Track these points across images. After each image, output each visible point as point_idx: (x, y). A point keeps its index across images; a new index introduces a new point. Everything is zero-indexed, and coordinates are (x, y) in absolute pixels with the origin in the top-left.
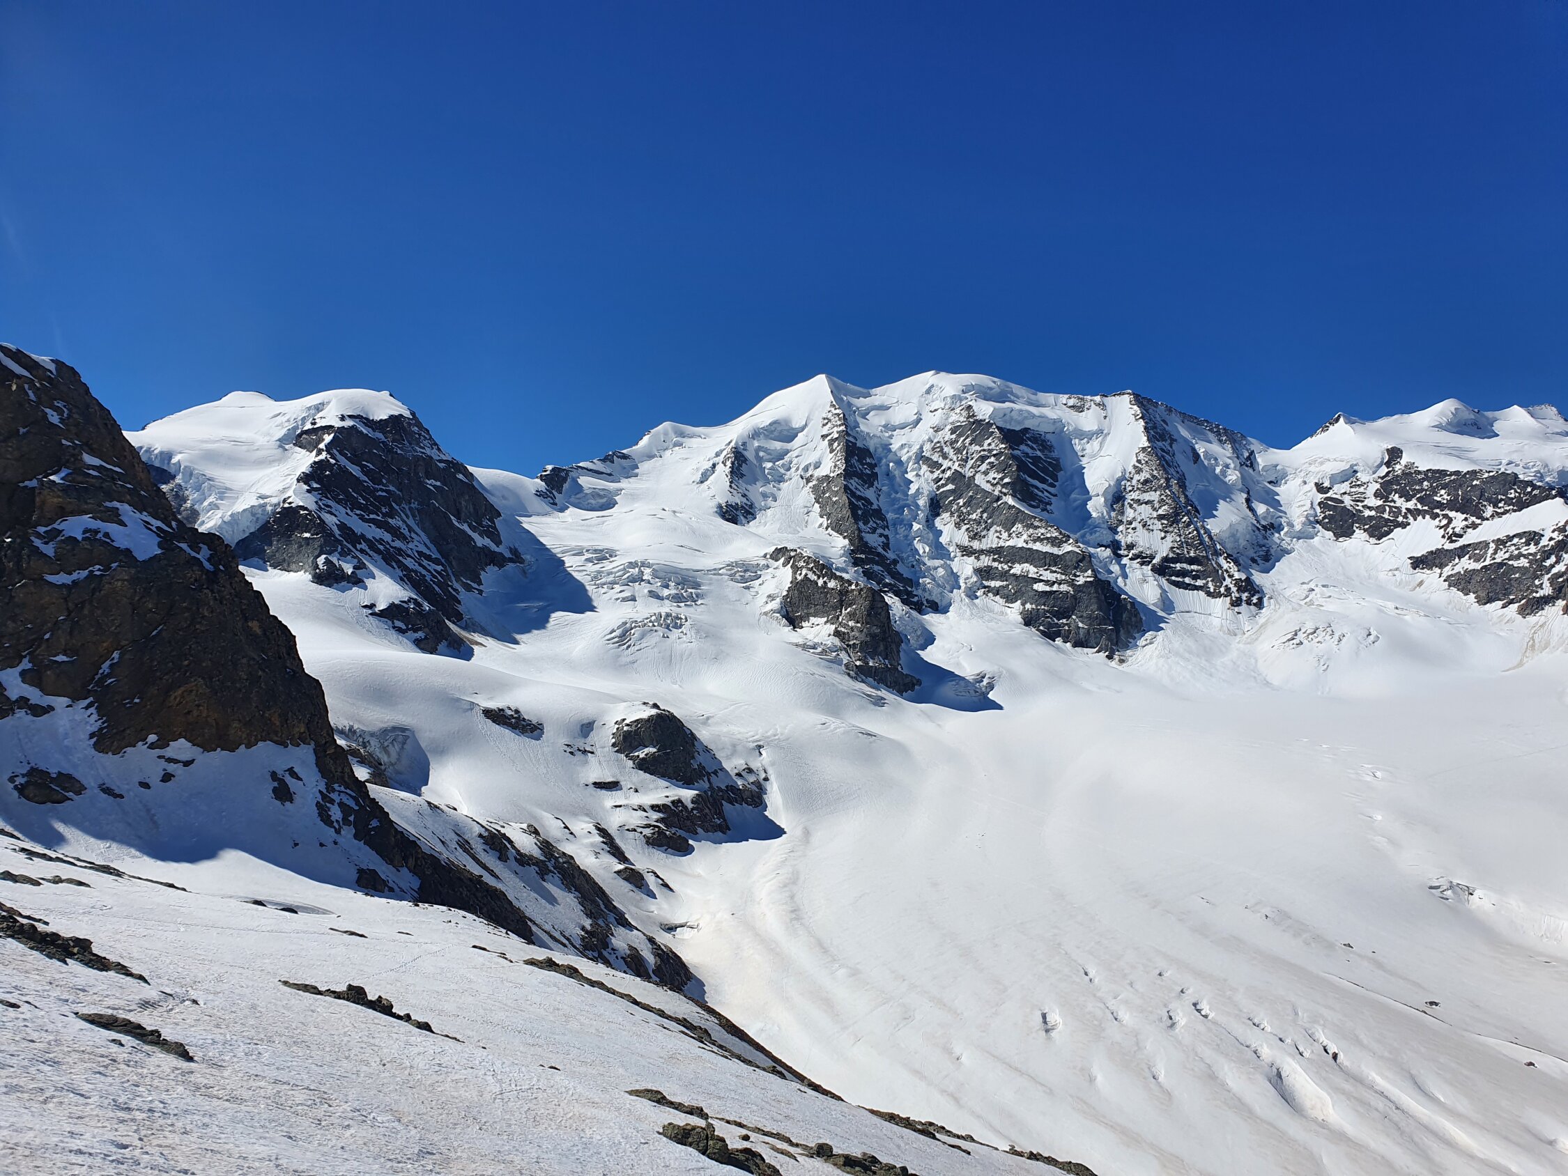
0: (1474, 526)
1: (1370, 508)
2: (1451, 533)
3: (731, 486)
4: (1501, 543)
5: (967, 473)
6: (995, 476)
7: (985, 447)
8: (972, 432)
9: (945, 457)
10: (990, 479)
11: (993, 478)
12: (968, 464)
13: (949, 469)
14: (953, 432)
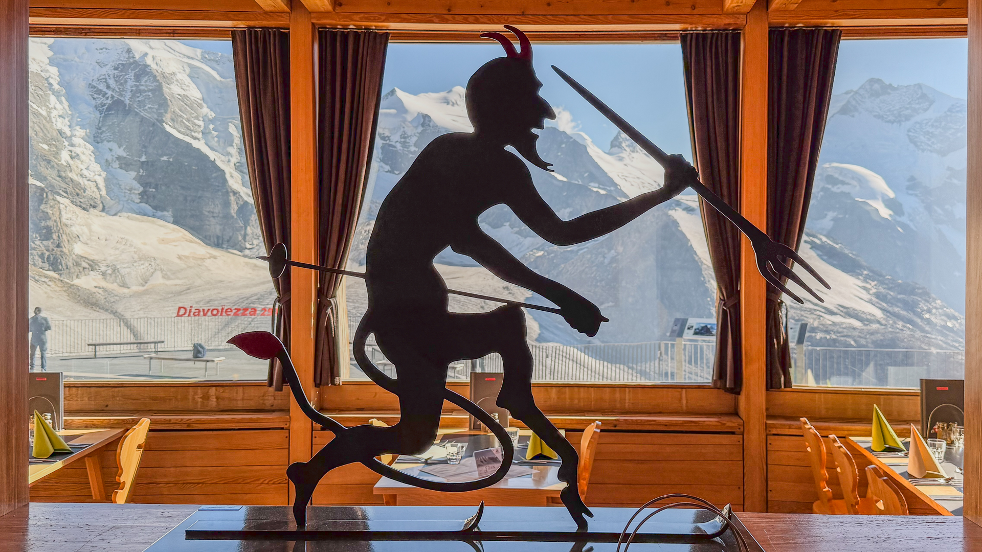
5: (127, 102)
6: (150, 106)
7: (142, 83)
8: (132, 70)
9: (108, 87)
10: (146, 108)
11: (149, 108)
12: (128, 95)
13: (113, 97)
14: (116, 69)
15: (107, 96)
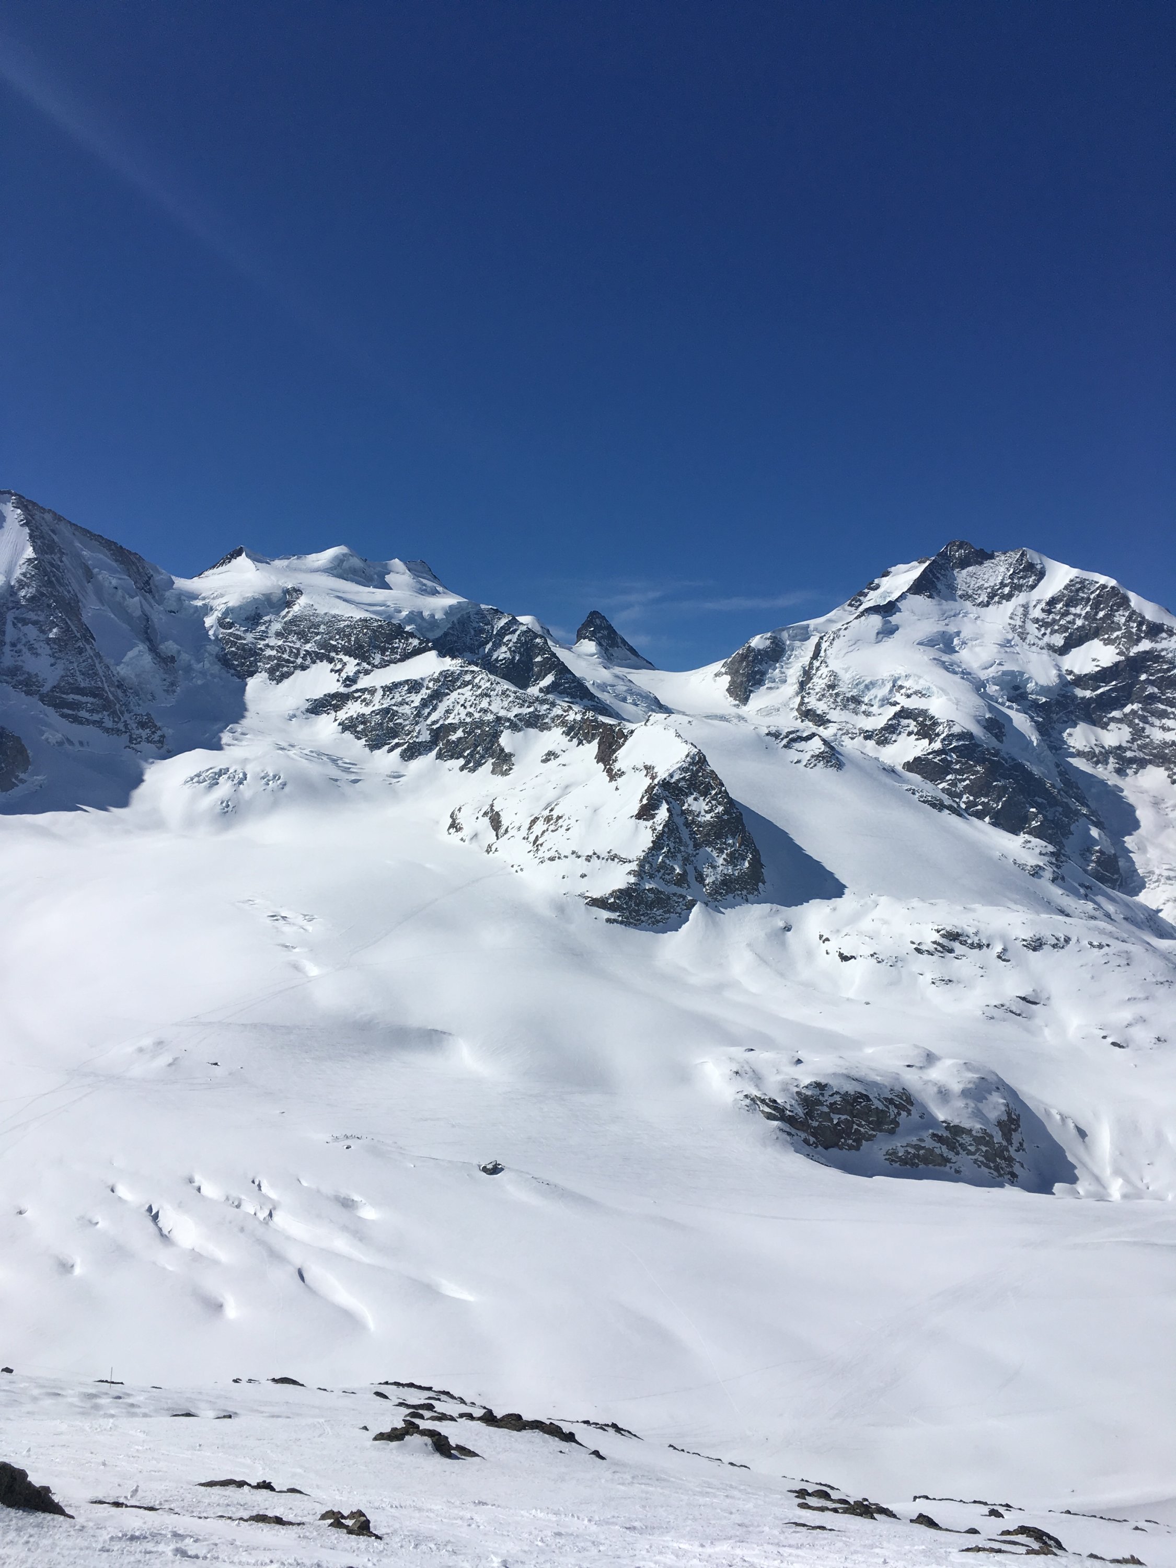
0: (367, 672)
1: (272, 648)
2: (345, 677)
4: (390, 689)
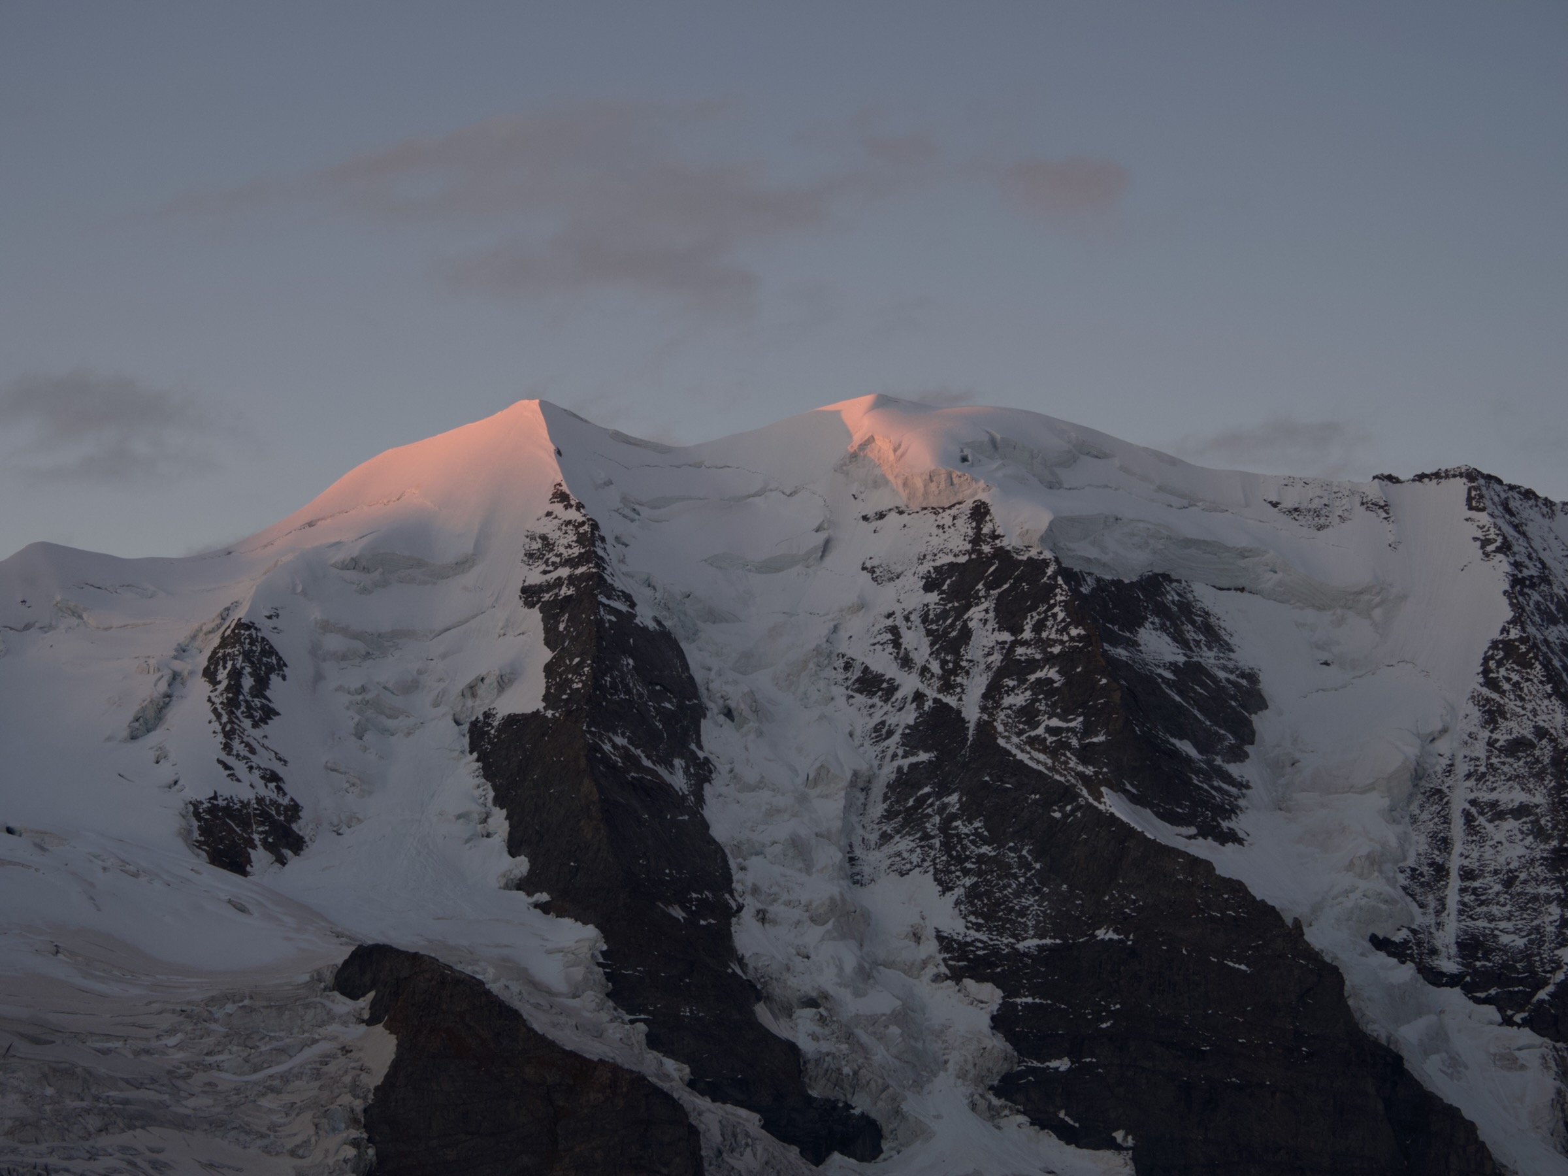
3: (227, 747)
5: (972, 713)
6: (1055, 722)
7: (1027, 635)
8: (989, 587)
9: (906, 662)
10: (1040, 731)
11: (1050, 730)
12: (976, 685)
13: (919, 697)
14: (930, 585)
15: (899, 695)
